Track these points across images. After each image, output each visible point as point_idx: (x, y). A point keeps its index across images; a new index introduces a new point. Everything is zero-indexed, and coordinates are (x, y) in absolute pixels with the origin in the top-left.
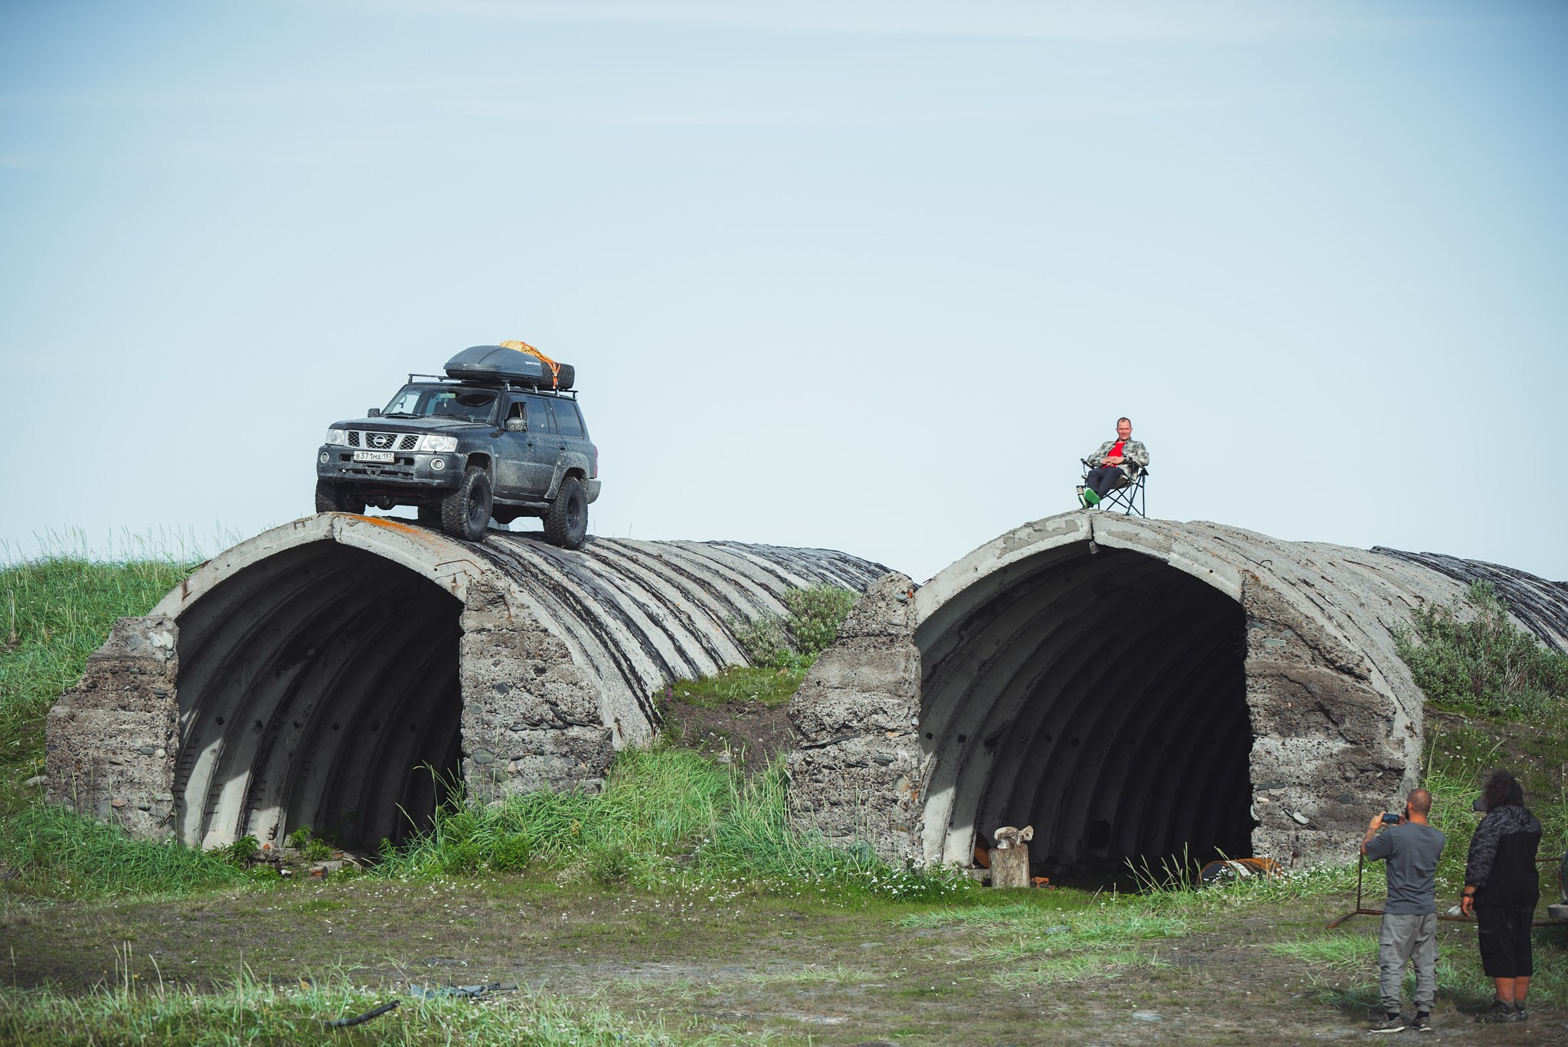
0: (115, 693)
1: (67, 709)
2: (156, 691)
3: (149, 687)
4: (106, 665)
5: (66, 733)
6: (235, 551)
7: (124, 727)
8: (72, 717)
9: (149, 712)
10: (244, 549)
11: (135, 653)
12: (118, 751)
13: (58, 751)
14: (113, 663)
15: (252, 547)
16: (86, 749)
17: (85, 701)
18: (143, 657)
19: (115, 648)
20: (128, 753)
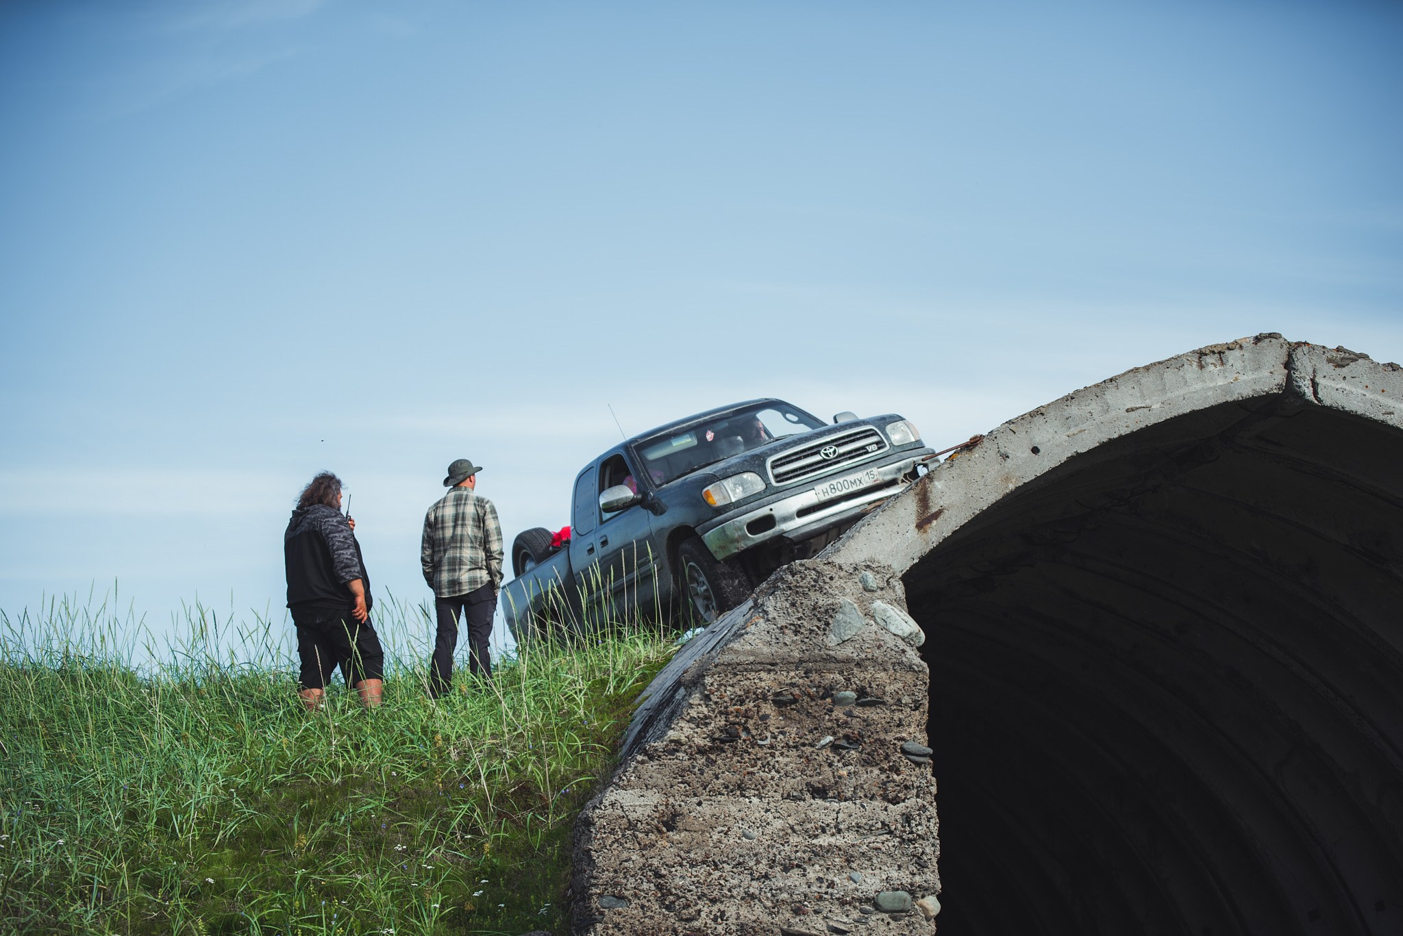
0: (794, 753)
1: (654, 798)
2: (907, 746)
3: (890, 737)
4: (767, 681)
5: (655, 862)
6: (1051, 414)
7: (824, 840)
8: (670, 821)
9: (895, 801)
10: (1074, 410)
11: (848, 651)
12: (810, 907)
13: (633, 911)
14: (782, 677)
15: (1094, 406)
16: (714, 901)
17: (708, 774)
18: (873, 660)
19: (789, 637)
20: (836, 909)
